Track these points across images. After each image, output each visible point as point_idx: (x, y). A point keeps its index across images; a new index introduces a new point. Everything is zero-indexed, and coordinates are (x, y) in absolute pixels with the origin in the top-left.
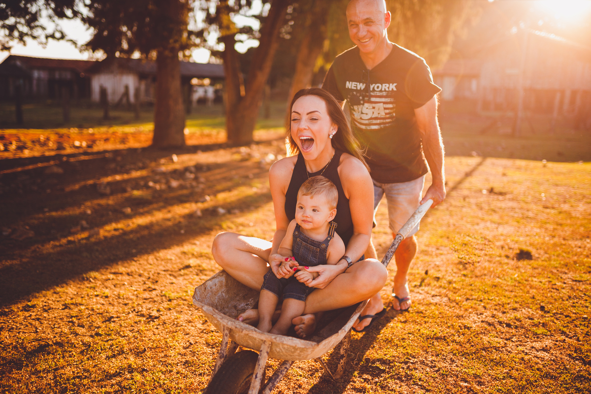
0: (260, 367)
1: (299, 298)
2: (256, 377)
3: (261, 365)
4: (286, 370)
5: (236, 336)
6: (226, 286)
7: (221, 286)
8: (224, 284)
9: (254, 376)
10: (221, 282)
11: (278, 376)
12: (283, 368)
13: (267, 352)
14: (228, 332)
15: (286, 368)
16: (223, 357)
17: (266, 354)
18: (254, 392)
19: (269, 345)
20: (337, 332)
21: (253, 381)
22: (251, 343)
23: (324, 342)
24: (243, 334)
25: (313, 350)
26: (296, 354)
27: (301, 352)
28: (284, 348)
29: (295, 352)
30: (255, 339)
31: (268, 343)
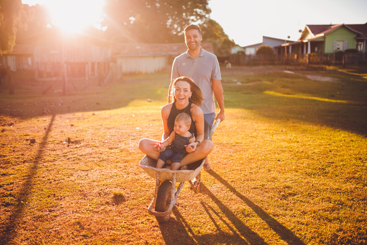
0: (174, 184)
1: (178, 162)
2: (173, 189)
5: (161, 176)
6: (148, 162)
7: (147, 162)
8: (147, 161)
9: (172, 189)
10: (146, 160)
11: (180, 188)
15: (182, 185)
17: (175, 179)
18: (173, 194)
20: (200, 166)
21: (172, 191)
22: (168, 177)
23: (196, 170)
24: (165, 174)
25: (193, 174)
26: (186, 177)
27: (188, 176)
28: (182, 176)
29: (186, 176)
30: (170, 175)
31: (175, 174)
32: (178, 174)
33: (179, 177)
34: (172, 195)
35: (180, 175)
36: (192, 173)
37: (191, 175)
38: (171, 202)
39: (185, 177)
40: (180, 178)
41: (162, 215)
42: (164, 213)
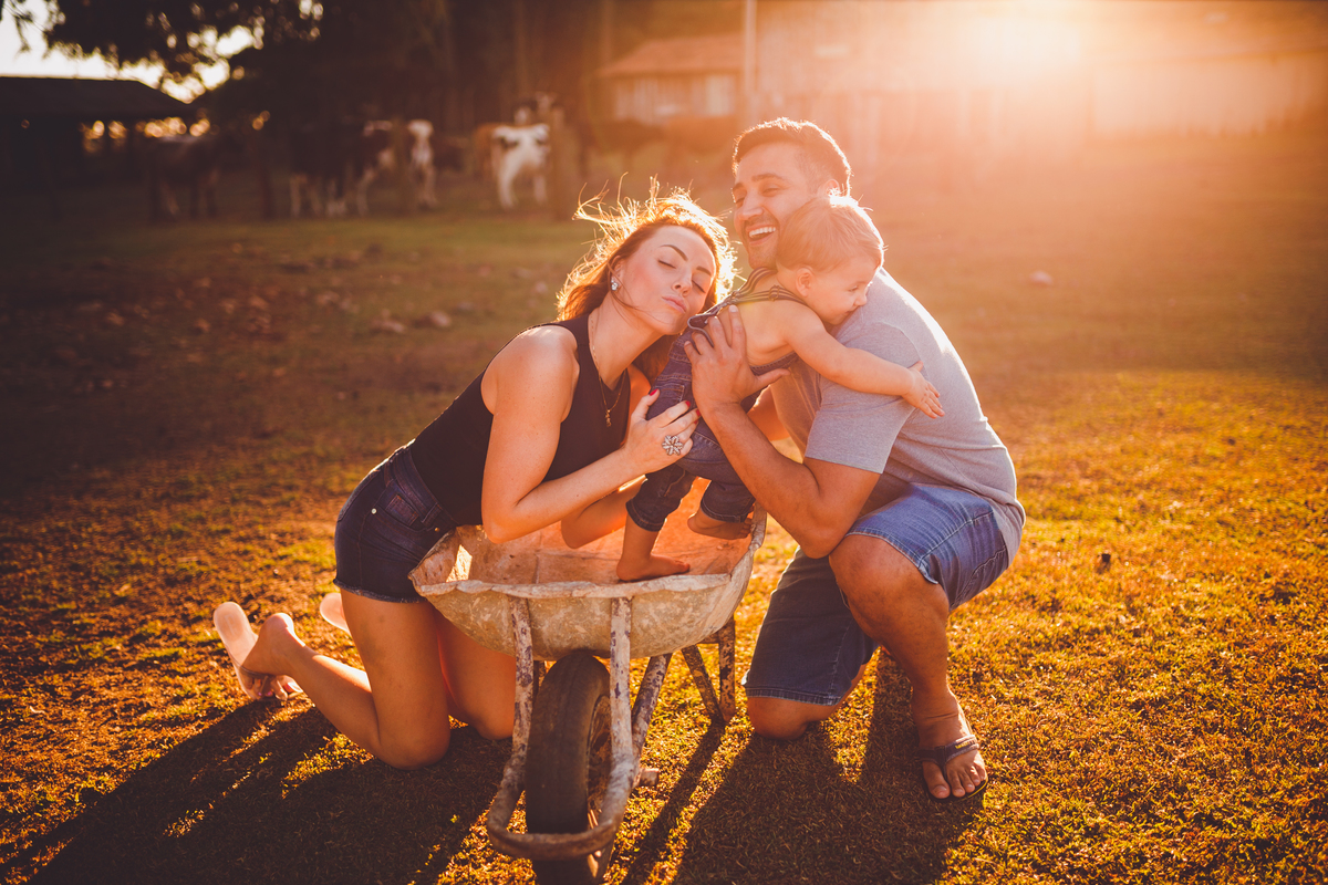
0: (620, 669)
2: (618, 693)
3: (620, 665)
4: (661, 677)
5: (544, 629)
9: (613, 693)
11: (652, 691)
12: (655, 675)
13: (626, 633)
14: (525, 624)
15: (659, 673)
16: (529, 681)
17: (625, 637)
18: (622, 725)
19: (628, 614)
21: (613, 705)
22: (581, 630)
24: (561, 614)
25: (719, 598)
26: (685, 620)
27: (695, 609)
28: (659, 613)
29: (682, 615)
30: (593, 615)
31: (624, 609)
32: (639, 605)
33: (645, 622)
34: (615, 728)
35: (651, 611)
36: (716, 593)
37: (711, 607)
38: (615, 772)
39: (678, 617)
40: (653, 632)
41: (575, 851)
42: (584, 835)
